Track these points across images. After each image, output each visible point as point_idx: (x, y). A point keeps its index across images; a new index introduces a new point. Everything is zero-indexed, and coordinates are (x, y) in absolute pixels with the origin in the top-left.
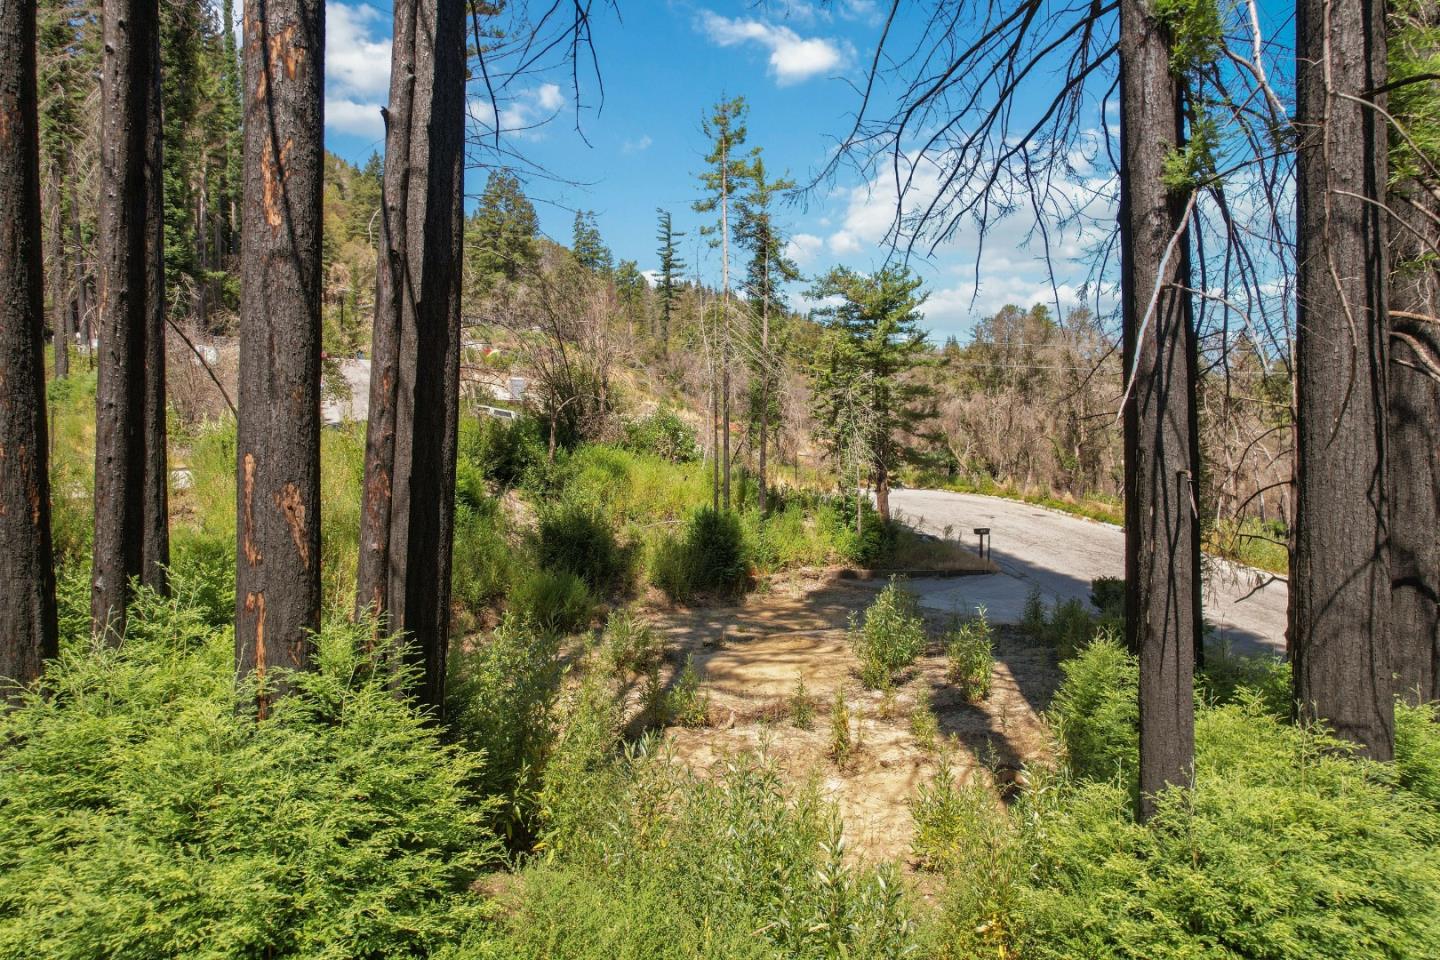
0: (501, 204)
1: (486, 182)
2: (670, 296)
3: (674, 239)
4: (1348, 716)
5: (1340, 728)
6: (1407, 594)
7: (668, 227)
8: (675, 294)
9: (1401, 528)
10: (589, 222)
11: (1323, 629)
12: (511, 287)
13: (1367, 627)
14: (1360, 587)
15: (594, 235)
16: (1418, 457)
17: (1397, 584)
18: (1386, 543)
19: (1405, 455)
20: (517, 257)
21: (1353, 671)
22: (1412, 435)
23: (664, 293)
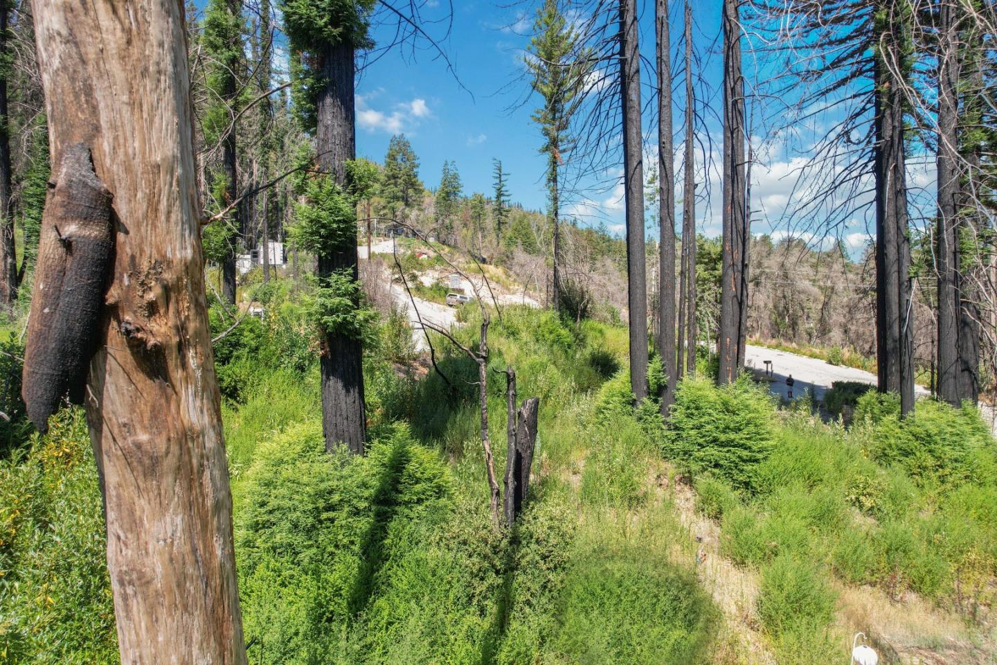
0: (399, 157)
1: (389, 143)
2: (501, 214)
3: (503, 178)
4: (950, 399)
5: (949, 402)
6: (966, 373)
7: (500, 170)
8: (504, 213)
9: (964, 355)
10: (452, 168)
11: (944, 378)
12: (407, 211)
13: (955, 377)
14: (953, 368)
15: (455, 177)
16: (969, 336)
17: (963, 371)
18: (960, 358)
19: (965, 335)
20: (411, 192)
21: (951, 388)
22: (967, 329)
23: (497, 212)
